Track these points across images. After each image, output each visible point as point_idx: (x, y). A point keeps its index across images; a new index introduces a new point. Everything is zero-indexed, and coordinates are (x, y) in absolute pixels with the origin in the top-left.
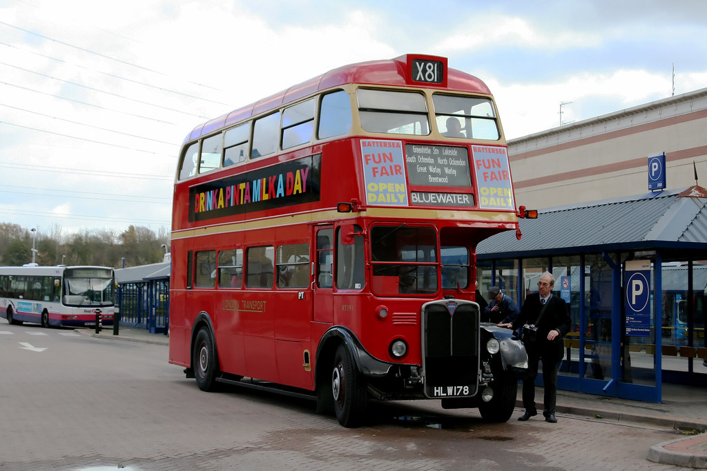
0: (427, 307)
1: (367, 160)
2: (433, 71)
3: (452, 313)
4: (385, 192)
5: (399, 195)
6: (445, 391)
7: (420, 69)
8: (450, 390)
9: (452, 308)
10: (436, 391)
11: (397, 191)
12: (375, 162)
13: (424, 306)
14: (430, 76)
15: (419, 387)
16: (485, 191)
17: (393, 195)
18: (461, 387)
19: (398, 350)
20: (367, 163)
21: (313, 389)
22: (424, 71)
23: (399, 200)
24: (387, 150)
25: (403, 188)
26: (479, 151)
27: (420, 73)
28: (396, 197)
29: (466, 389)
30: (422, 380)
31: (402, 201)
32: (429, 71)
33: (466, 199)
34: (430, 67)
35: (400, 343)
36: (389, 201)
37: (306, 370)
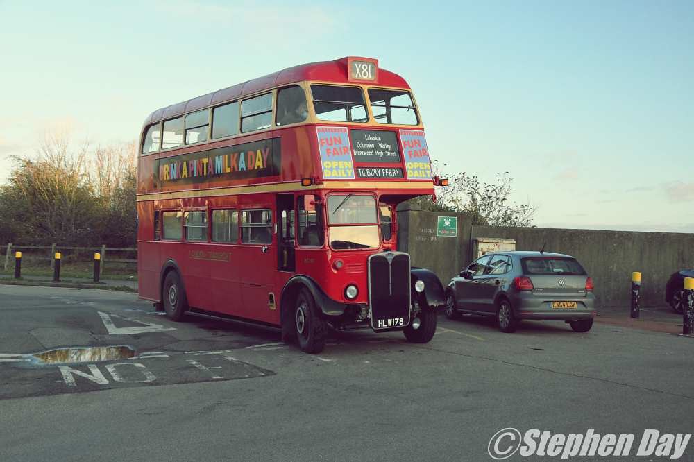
0: (372, 258)
1: (322, 143)
2: (368, 70)
3: (390, 262)
4: (337, 168)
5: (348, 171)
6: (386, 323)
7: (358, 69)
8: (390, 322)
9: (390, 259)
10: (380, 323)
11: (346, 167)
12: (328, 144)
13: (369, 258)
14: (365, 74)
15: (367, 320)
16: (410, 166)
17: (343, 171)
18: (398, 319)
19: (351, 292)
20: (322, 145)
21: (278, 323)
22: (361, 70)
23: (347, 174)
24: (336, 135)
25: (350, 165)
26: (405, 134)
27: (358, 72)
28: (346, 172)
29: (401, 320)
30: (370, 316)
31: (350, 175)
32: (365, 70)
33: (395, 173)
34: (365, 67)
35: (353, 288)
36: (340, 175)
37: (271, 308)
